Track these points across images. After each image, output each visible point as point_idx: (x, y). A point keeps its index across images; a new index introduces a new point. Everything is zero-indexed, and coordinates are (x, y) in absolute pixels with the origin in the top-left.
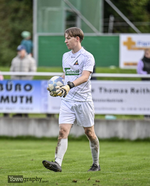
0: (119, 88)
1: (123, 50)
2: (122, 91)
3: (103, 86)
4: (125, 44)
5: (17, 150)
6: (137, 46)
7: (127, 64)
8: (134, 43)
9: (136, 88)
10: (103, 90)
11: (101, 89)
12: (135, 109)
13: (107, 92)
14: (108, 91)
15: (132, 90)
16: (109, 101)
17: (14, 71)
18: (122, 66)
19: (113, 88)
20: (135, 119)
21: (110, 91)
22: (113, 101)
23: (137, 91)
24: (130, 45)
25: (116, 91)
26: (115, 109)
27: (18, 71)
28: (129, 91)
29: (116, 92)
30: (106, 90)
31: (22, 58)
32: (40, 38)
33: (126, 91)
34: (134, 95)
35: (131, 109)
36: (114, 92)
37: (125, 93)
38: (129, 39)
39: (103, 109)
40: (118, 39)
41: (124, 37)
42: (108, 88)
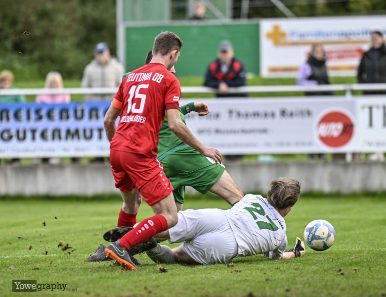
0: (261, 110)
1: (266, 45)
2: (266, 115)
3: (234, 108)
4: (269, 36)
5: (96, 218)
6: (290, 39)
7: (273, 70)
8: (283, 35)
9: (289, 109)
10: (234, 115)
11: (231, 112)
12: (288, 144)
13: (241, 117)
14: (243, 116)
15: (283, 113)
16: (244, 131)
17: (90, 86)
18: (265, 73)
19: (251, 110)
20: (289, 161)
21: (247, 115)
22: (251, 131)
23: (292, 114)
24: (278, 37)
25: (256, 114)
26: (254, 145)
27: (97, 86)
28: (278, 113)
29: (256, 116)
30: (239, 115)
31: (103, 64)
32: (129, 30)
33: (273, 115)
34: (286, 121)
35: (281, 144)
36: (253, 116)
37: (271, 117)
38: (276, 28)
39: (236, 145)
40: (257, 28)
41: (267, 25)
42: (243, 110)
